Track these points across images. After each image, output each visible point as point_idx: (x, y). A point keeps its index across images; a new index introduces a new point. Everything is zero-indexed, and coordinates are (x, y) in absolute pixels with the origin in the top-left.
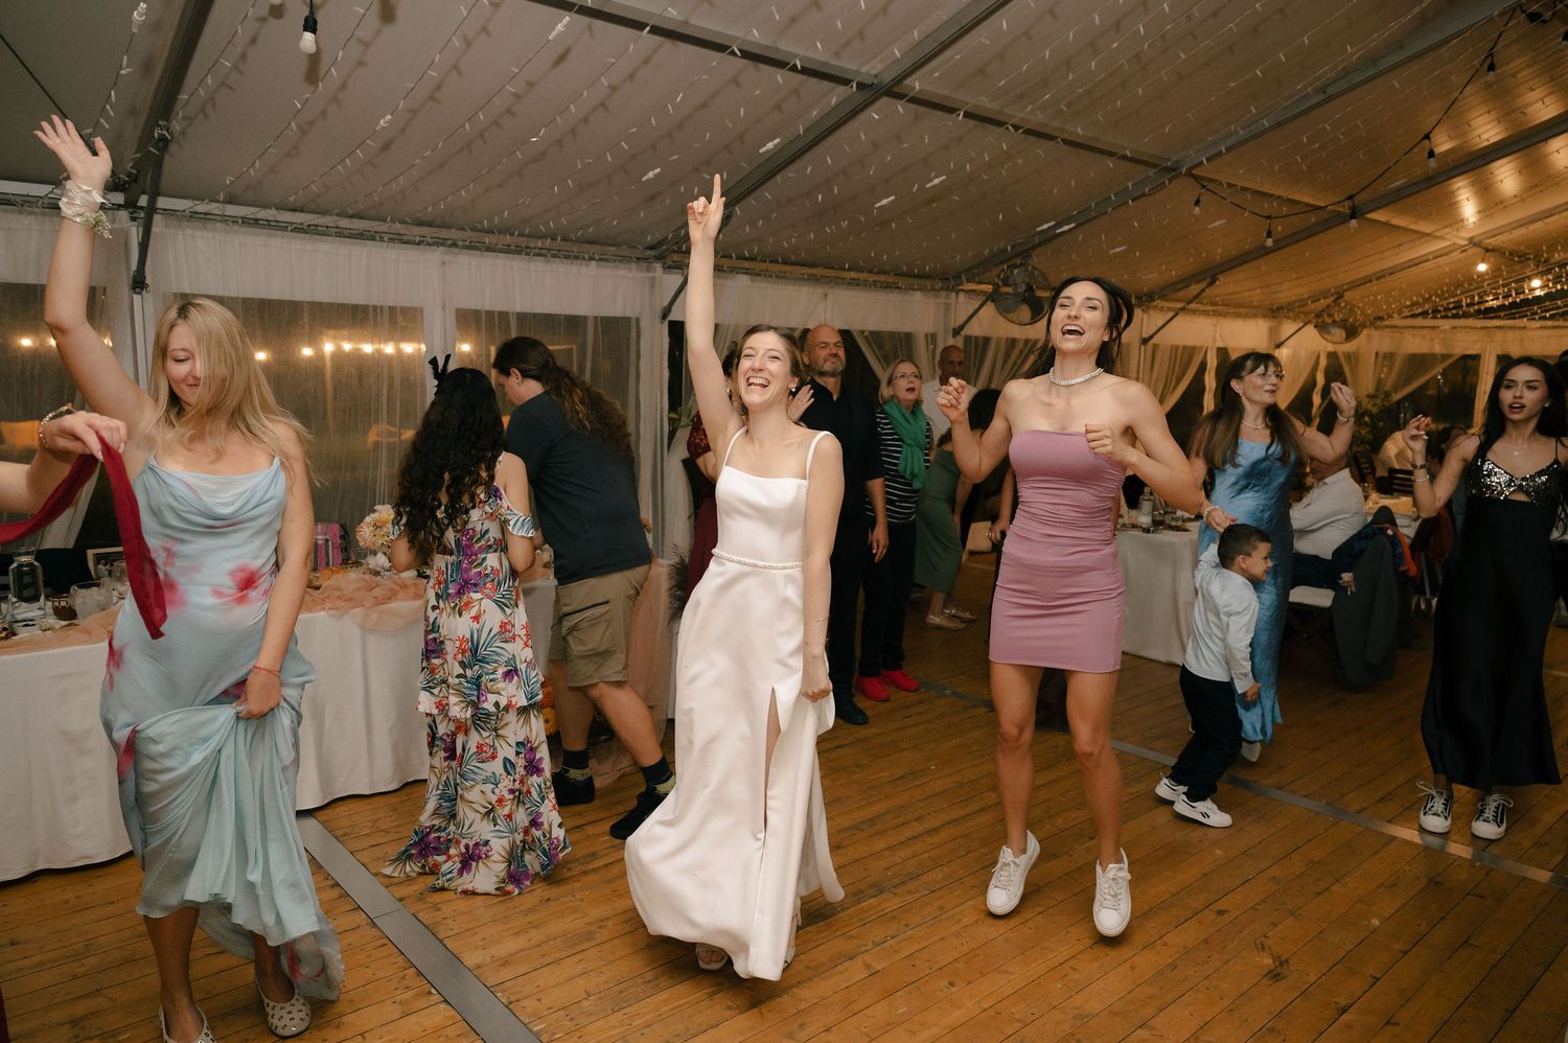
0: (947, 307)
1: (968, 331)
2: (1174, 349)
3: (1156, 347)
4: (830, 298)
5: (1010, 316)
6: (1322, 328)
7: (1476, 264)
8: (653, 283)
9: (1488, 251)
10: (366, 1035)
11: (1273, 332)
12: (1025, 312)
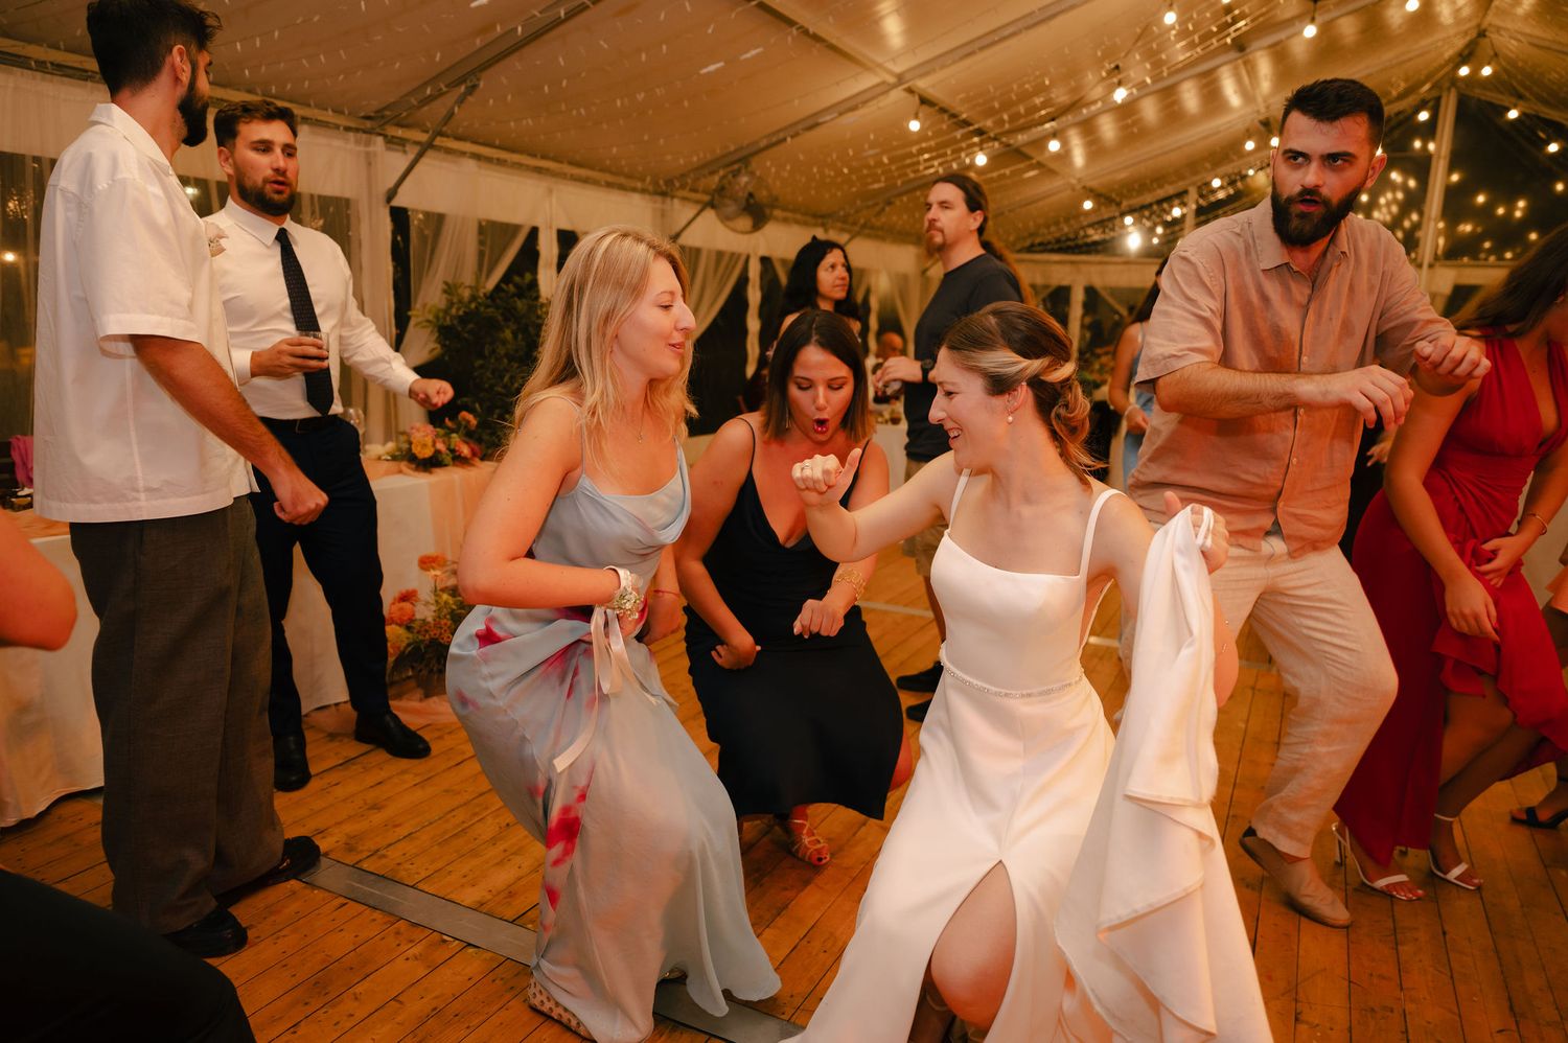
0: (663, 214)
1: (682, 240)
4: (555, 194)
5: (730, 224)
7: (1081, 203)
8: (370, 161)
9: (1093, 192)
10: (401, 998)
12: (745, 222)
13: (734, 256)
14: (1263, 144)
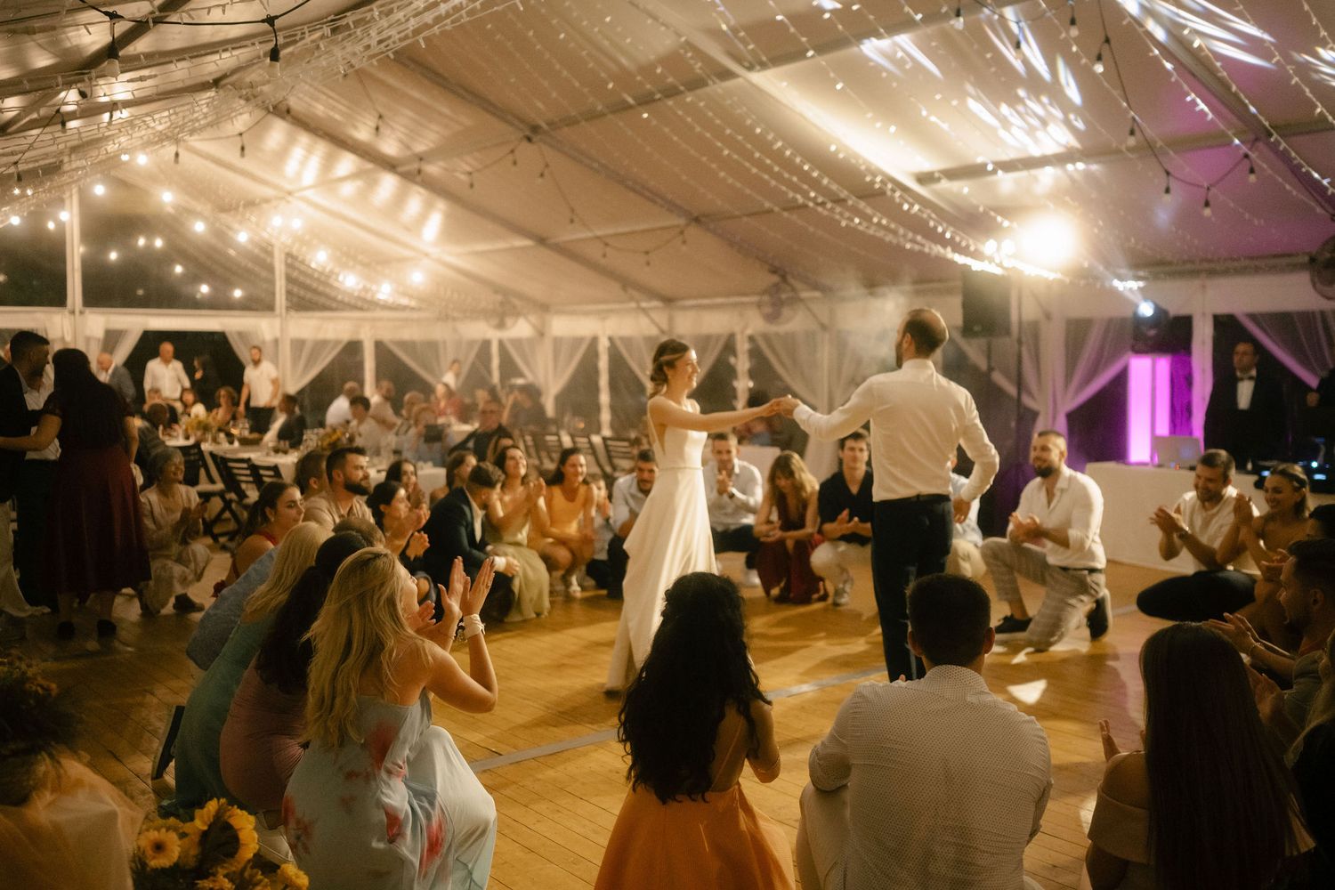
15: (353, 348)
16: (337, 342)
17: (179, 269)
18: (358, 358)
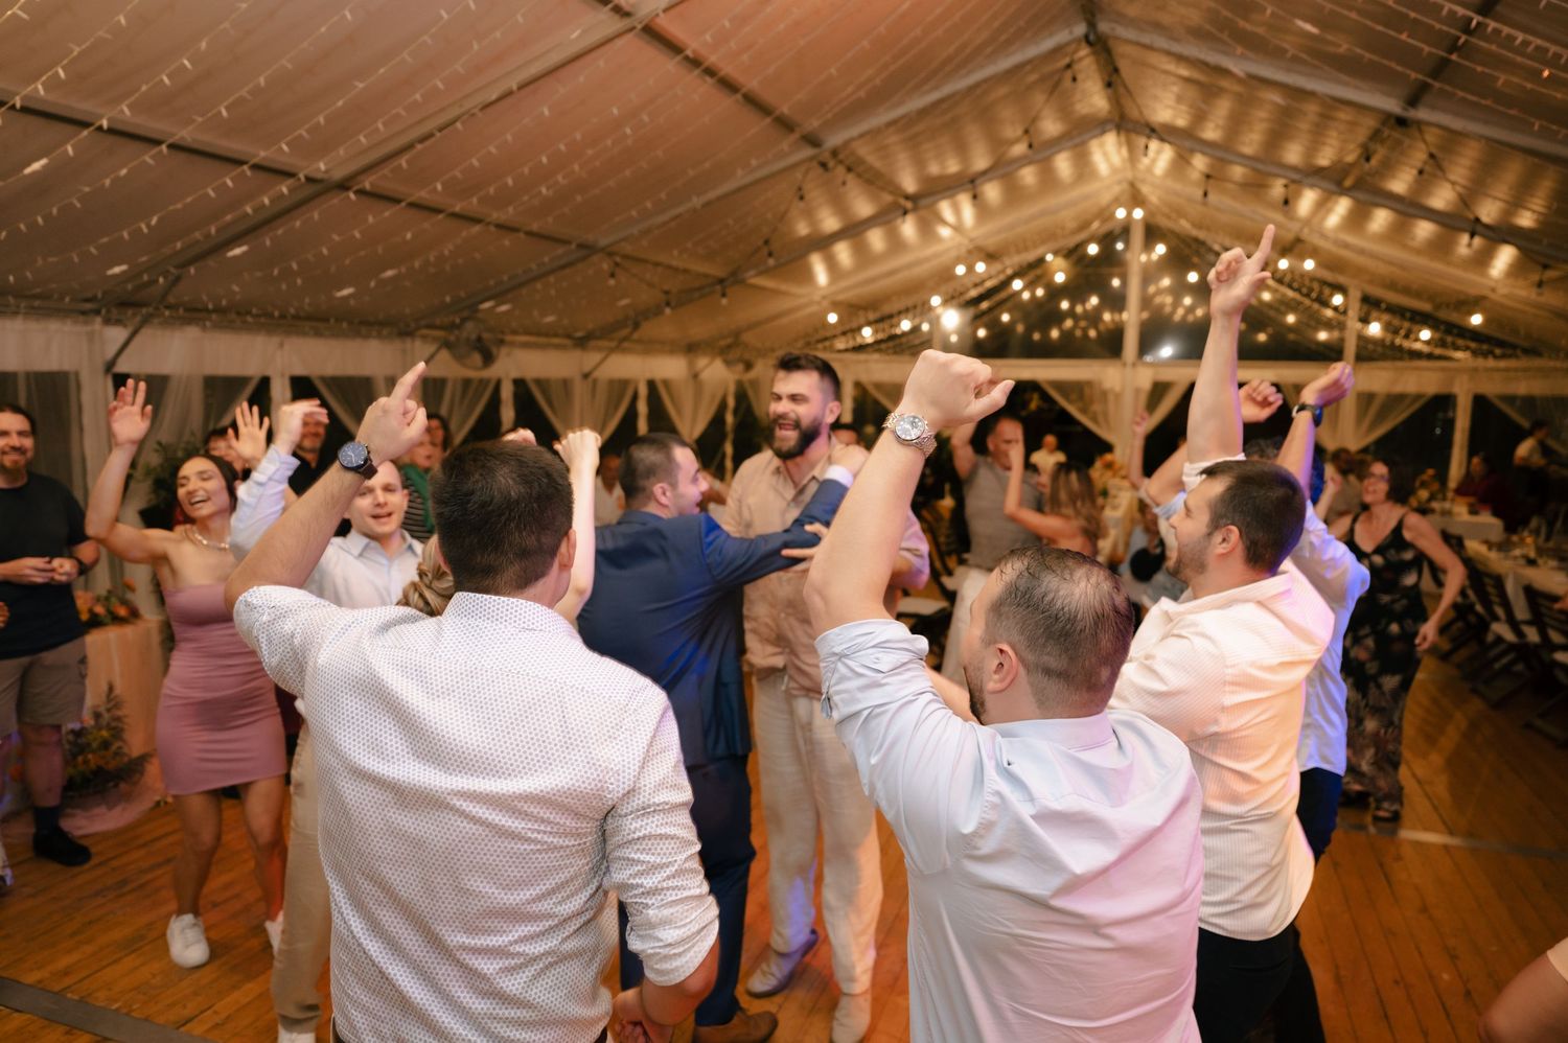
0: (404, 352)
2: (611, 382)
3: (595, 381)
4: (287, 347)
6: (728, 363)
7: (828, 315)
9: (835, 306)
11: (691, 365)
12: (477, 358)
13: (483, 383)
14: (970, 269)
15: (1442, 403)
16: (1418, 397)
17: (1291, 319)
18: (1450, 414)
